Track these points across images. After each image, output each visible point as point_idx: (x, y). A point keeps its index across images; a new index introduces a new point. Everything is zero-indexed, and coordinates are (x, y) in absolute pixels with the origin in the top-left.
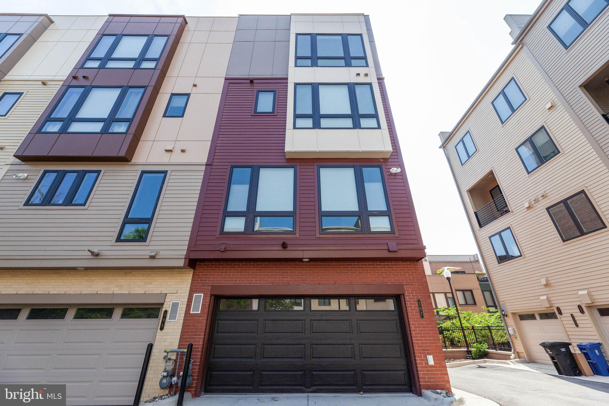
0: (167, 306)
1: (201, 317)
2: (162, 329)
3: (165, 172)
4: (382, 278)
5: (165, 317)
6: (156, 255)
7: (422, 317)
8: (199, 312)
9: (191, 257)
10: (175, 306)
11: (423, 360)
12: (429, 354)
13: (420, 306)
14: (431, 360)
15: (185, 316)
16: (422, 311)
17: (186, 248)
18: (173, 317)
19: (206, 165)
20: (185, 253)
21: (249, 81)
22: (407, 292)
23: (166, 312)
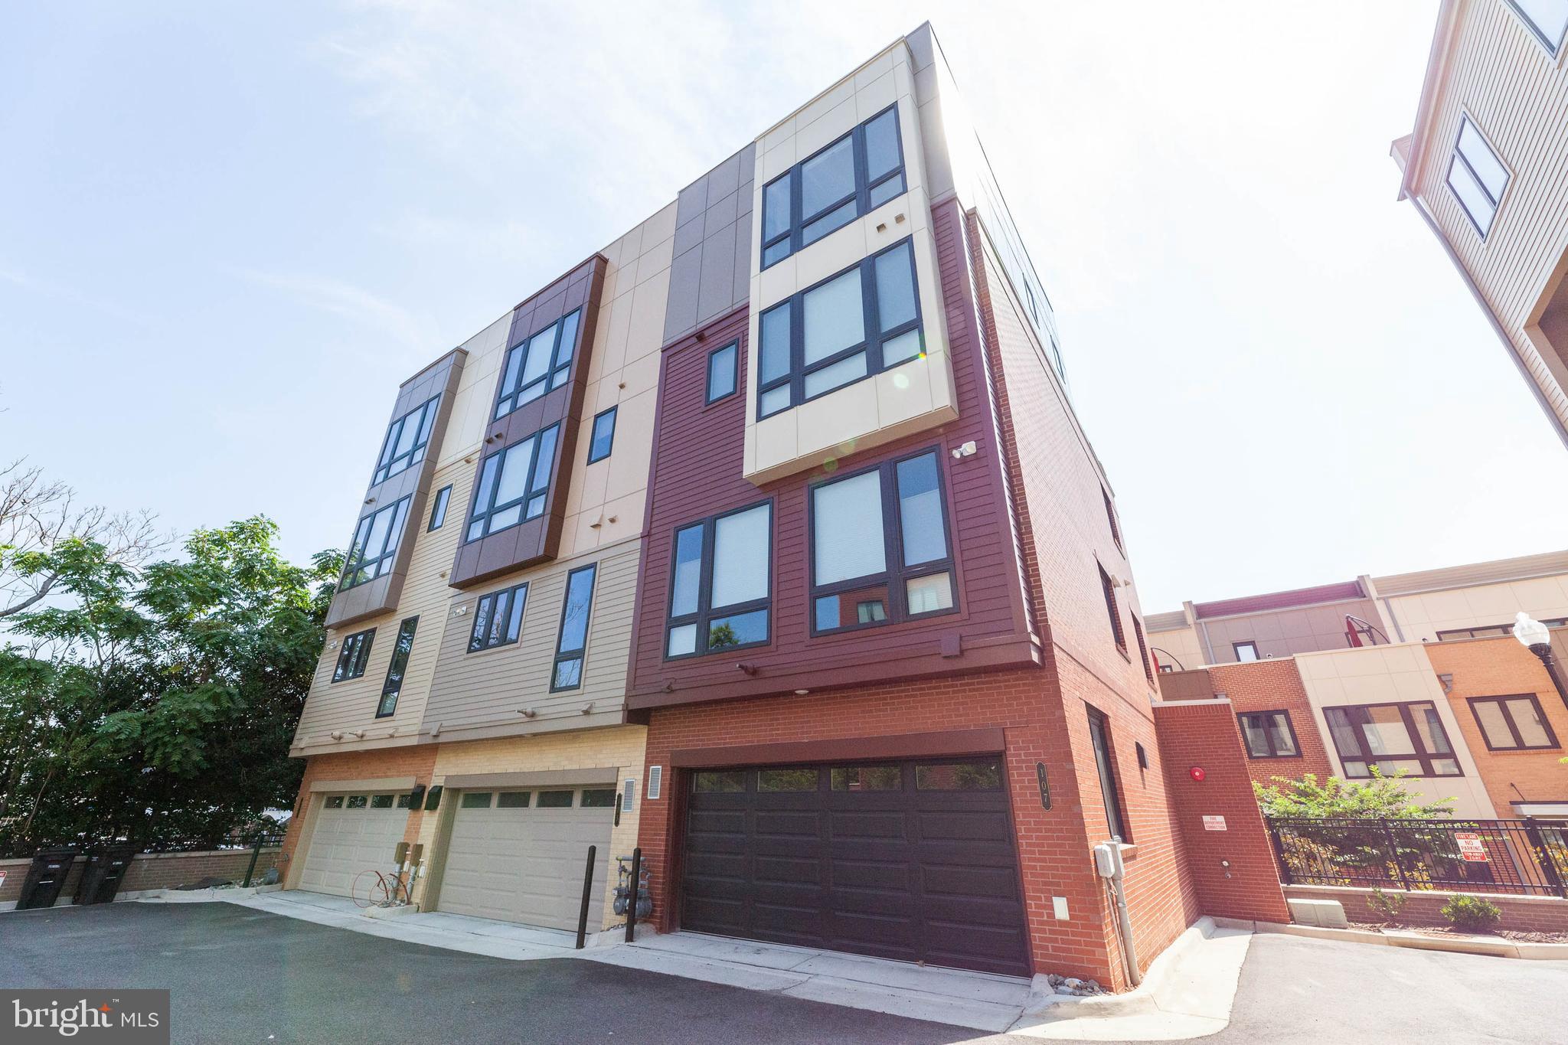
0: (620, 789)
1: (660, 804)
2: (617, 823)
3: (593, 566)
4: (956, 716)
5: (619, 805)
6: (590, 707)
7: (1047, 805)
8: (658, 797)
9: (630, 708)
10: (629, 786)
11: (1044, 907)
12: (1059, 895)
13: (1042, 779)
14: (1061, 908)
15: (642, 804)
16: (1046, 791)
17: (623, 692)
18: (629, 806)
19: (642, 537)
20: (622, 700)
21: (694, 340)
22: (1012, 746)
23: (620, 796)
